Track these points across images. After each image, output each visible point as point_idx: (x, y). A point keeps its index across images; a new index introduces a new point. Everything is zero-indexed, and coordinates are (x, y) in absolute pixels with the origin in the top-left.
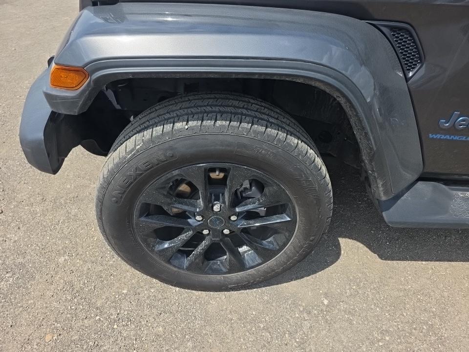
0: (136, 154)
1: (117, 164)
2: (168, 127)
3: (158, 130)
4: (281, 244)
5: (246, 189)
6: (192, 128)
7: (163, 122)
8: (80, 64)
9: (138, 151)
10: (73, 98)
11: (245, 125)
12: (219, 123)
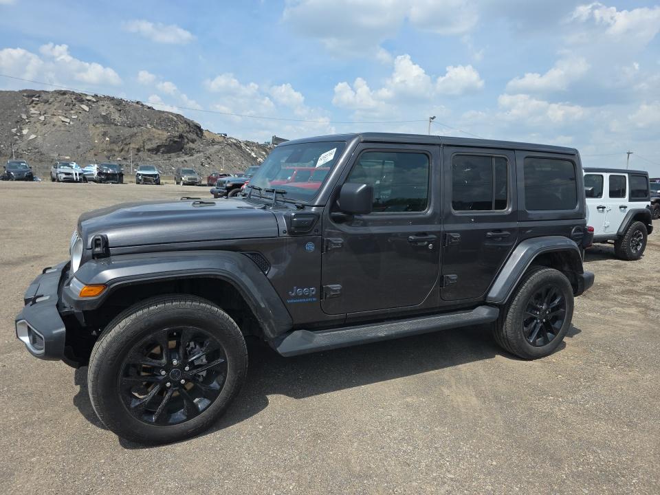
0: (127, 328)
1: (114, 337)
2: (145, 310)
3: (141, 312)
4: (221, 382)
5: (192, 348)
6: (160, 308)
7: (142, 309)
8: (104, 282)
9: (128, 326)
10: (96, 300)
11: (188, 303)
12: (174, 303)
